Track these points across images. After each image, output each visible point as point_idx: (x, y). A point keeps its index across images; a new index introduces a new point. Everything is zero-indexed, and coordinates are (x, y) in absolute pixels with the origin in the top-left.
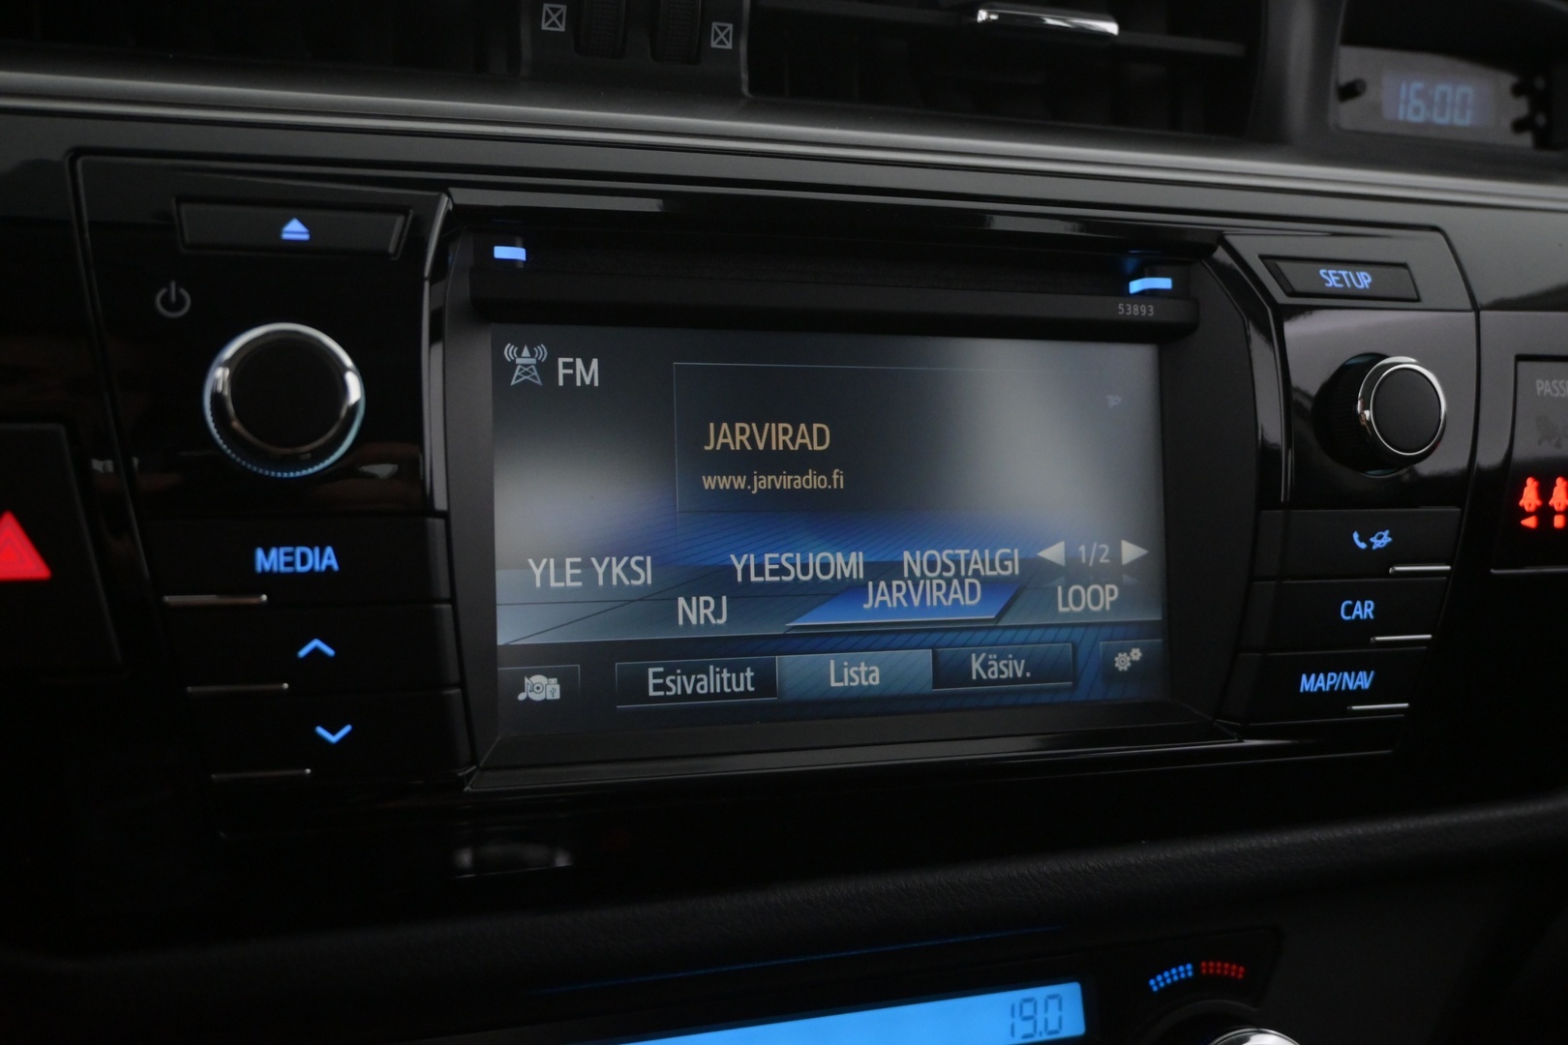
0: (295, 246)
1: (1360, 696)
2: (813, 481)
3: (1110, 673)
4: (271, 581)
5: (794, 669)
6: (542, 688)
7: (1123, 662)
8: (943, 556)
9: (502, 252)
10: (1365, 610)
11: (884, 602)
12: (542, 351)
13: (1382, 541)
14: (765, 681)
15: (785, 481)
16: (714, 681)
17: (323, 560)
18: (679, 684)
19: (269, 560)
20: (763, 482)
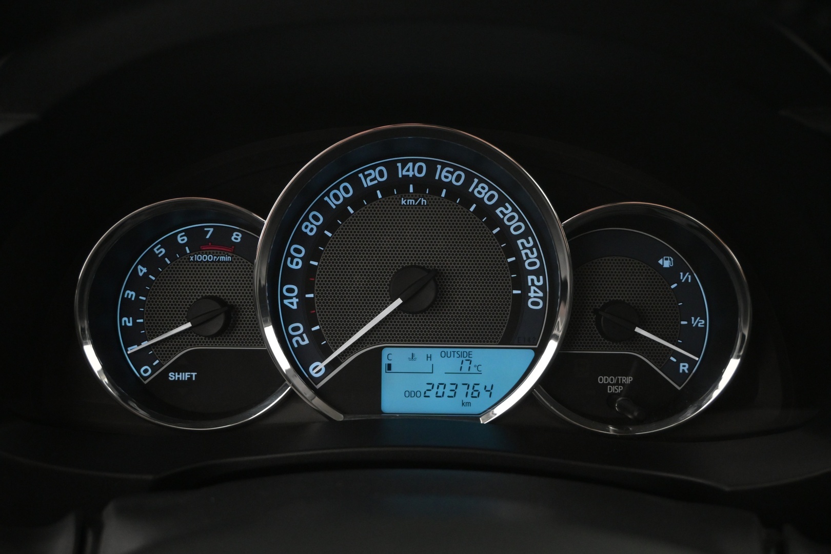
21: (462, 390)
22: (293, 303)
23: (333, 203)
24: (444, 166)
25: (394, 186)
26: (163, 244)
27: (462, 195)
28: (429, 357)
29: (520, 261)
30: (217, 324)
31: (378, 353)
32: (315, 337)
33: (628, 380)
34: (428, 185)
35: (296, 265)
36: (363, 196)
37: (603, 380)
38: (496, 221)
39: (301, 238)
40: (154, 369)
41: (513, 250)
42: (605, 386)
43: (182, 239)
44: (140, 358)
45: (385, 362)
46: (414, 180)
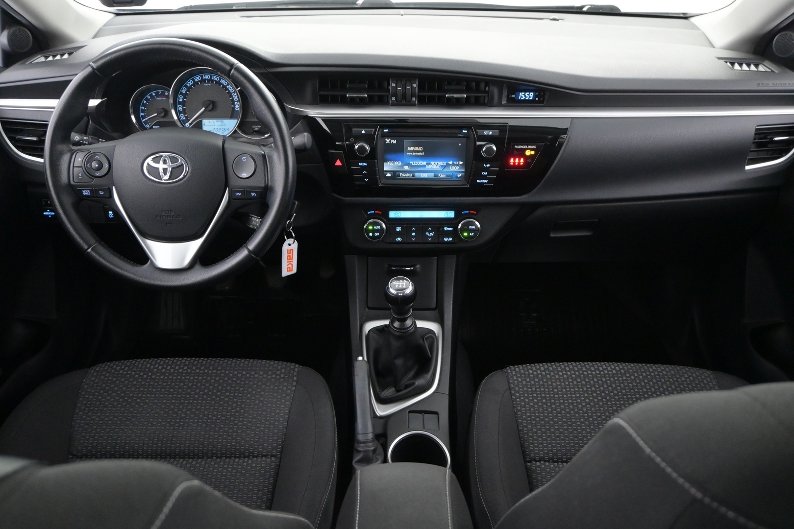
0: (363, 134)
1: (485, 183)
2: (420, 154)
3: (457, 177)
4: (361, 166)
5: (417, 175)
6: (389, 175)
7: (459, 176)
8: (436, 163)
9: (385, 131)
10: (486, 173)
11: (428, 168)
12: (390, 139)
13: (488, 165)
14: (413, 176)
15: (417, 154)
16: (408, 175)
17: (365, 164)
18: (403, 175)
19: (360, 164)
20: (414, 154)
21: (222, 130)
22: (181, 109)
23: (189, 85)
24: (214, 76)
25: (203, 81)
26: (149, 95)
27: (218, 83)
28: (214, 122)
29: (233, 99)
30: (163, 114)
31: (201, 121)
32: (187, 117)
33: (260, 127)
34: (210, 81)
35: (181, 100)
36: (195, 83)
37: (254, 127)
38: (227, 89)
39: (182, 94)
40: (150, 125)
41: (231, 96)
42: (254, 128)
43: (154, 94)
44: (146, 122)
45: (203, 123)
46: (207, 79)
